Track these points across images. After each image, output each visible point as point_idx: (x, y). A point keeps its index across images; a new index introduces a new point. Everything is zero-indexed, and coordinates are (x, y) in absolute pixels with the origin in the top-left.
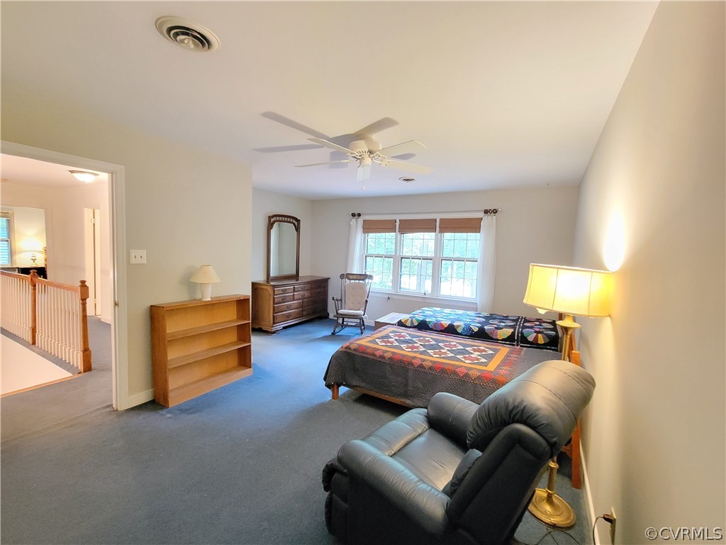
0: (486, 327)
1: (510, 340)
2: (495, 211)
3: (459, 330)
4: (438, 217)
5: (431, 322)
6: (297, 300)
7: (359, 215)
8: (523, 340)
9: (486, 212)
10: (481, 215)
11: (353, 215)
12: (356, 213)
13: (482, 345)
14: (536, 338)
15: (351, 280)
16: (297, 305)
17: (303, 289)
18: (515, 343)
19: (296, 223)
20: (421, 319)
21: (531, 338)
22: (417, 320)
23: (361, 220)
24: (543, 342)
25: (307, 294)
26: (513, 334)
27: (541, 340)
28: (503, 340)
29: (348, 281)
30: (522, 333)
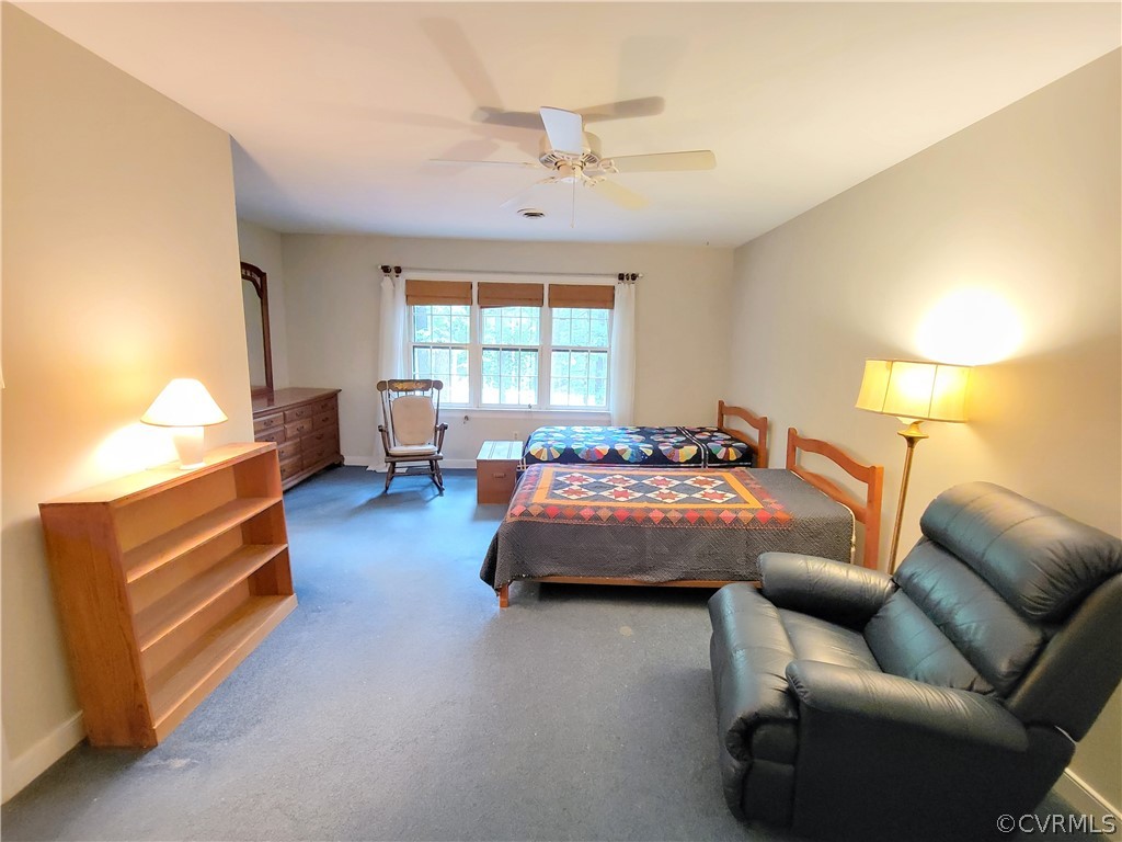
0: (662, 448)
1: (696, 461)
2: (634, 277)
3: (626, 457)
4: (546, 281)
5: (580, 449)
6: (290, 439)
7: (398, 270)
8: (712, 458)
9: (621, 277)
10: (613, 281)
11: (386, 269)
12: (392, 264)
13: (659, 474)
14: (727, 453)
15: (398, 391)
16: (291, 448)
17: (299, 416)
18: (702, 465)
19: (258, 280)
20: (564, 447)
21: (720, 455)
22: (558, 450)
23: (401, 280)
24: (735, 458)
25: (307, 426)
26: (699, 451)
27: (733, 457)
28: (687, 462)
29: (394, 395)
30: (710, 450)
